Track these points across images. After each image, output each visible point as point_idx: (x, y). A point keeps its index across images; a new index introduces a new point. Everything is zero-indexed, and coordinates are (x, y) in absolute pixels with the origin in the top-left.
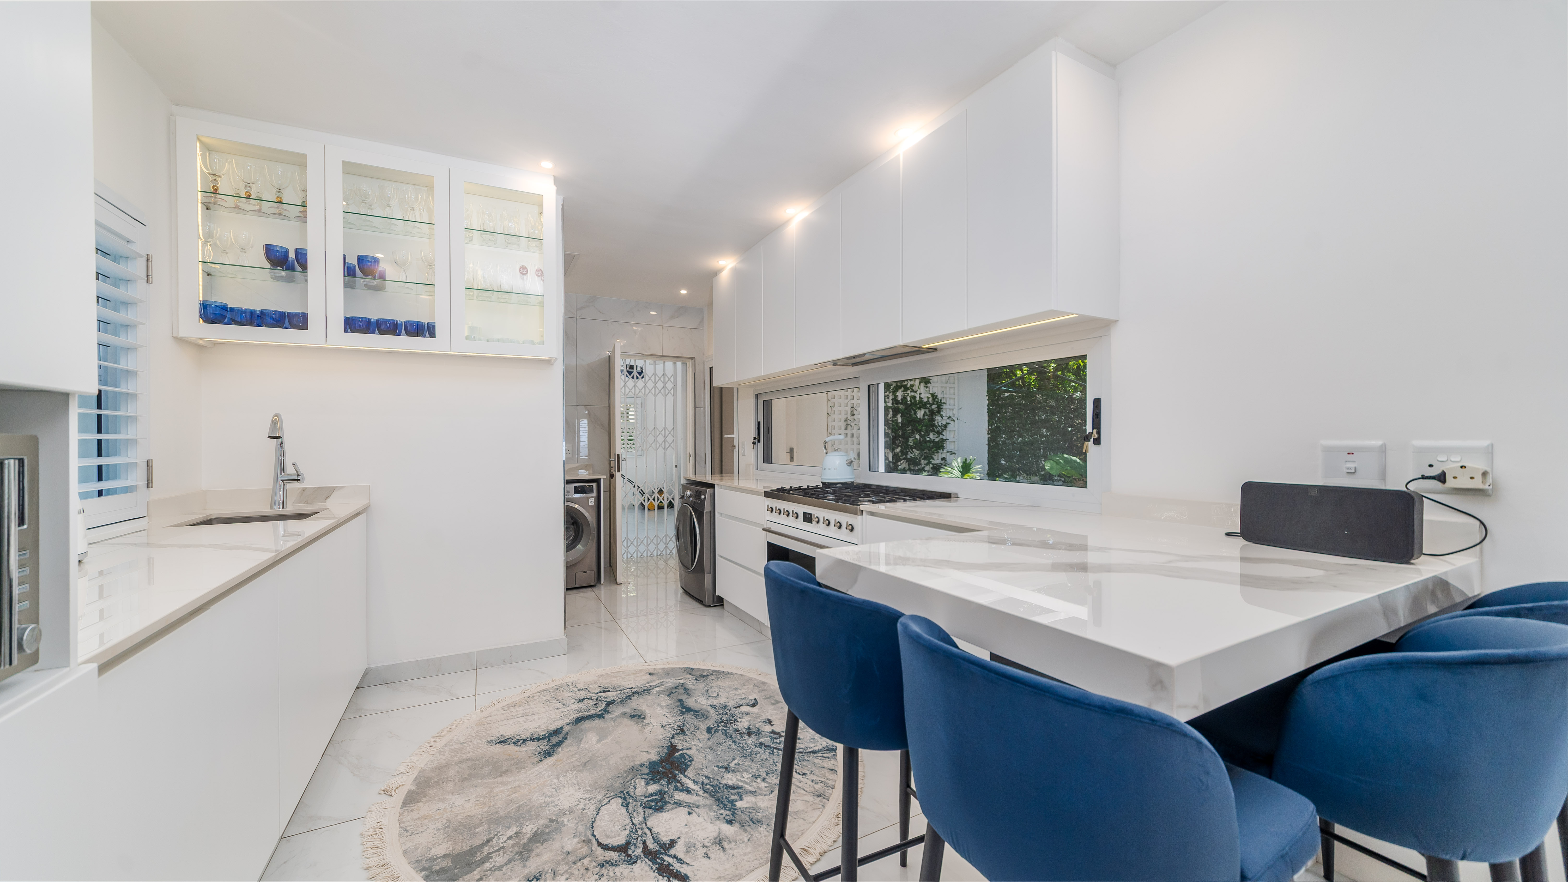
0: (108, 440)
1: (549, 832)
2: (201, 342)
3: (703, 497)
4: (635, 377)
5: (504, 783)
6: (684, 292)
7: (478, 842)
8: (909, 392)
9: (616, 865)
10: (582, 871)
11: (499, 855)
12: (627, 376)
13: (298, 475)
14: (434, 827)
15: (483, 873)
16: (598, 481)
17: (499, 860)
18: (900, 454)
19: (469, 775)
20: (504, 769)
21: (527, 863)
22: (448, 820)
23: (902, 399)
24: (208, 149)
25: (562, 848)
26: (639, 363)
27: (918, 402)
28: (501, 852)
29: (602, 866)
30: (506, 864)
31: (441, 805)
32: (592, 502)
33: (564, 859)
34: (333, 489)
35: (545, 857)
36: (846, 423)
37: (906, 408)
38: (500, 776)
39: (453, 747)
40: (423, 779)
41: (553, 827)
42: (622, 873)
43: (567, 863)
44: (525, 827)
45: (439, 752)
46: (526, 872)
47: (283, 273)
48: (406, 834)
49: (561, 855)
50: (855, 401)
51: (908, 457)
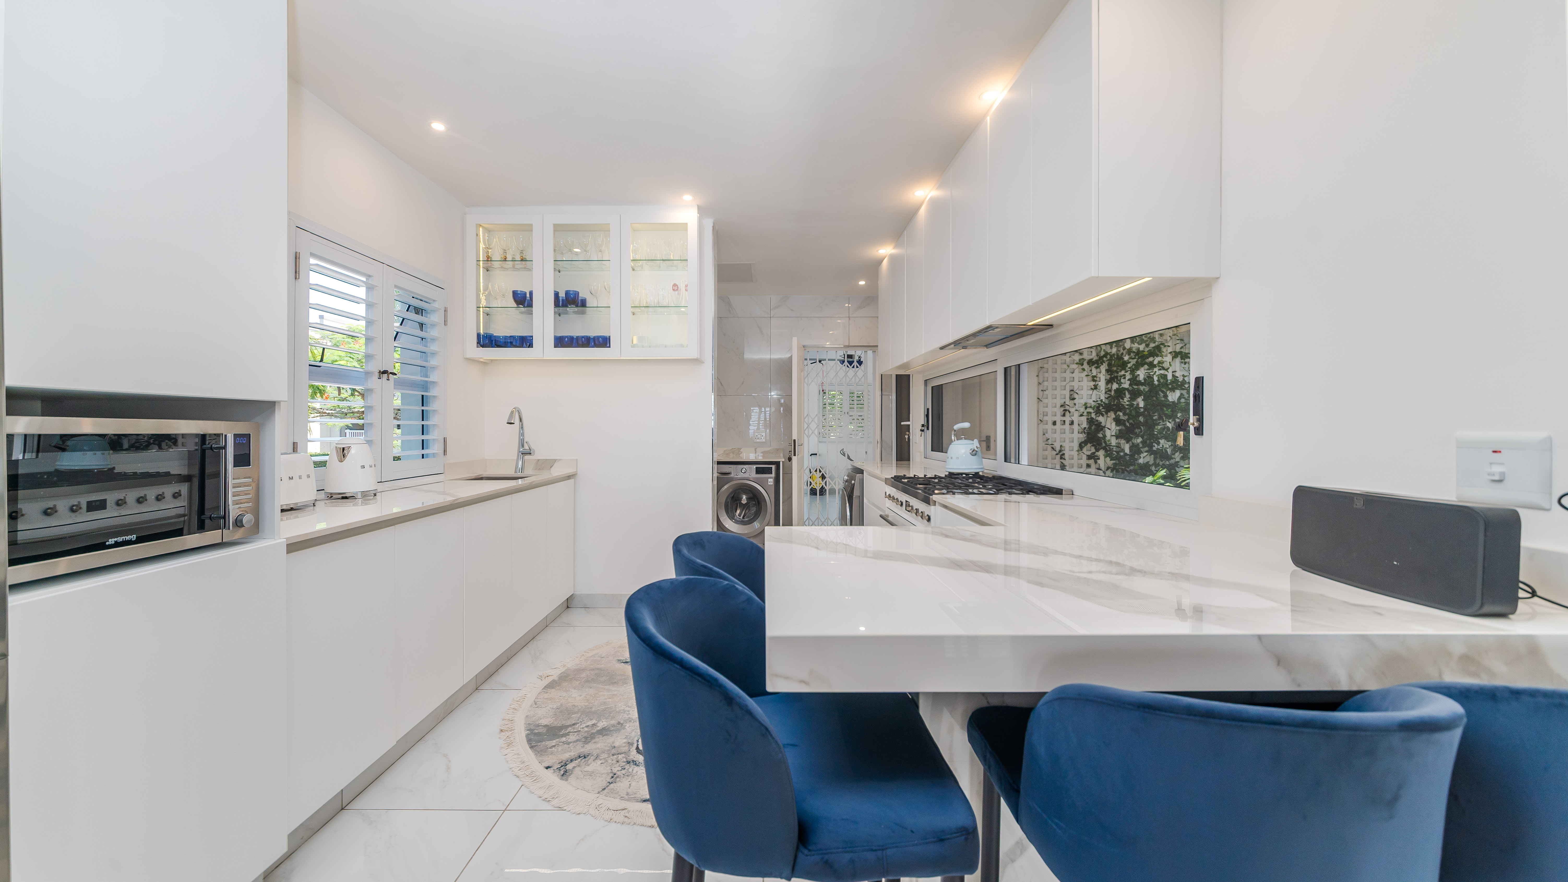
0: (427, 425)
1: (613, 730)
2: (481, 360)
3: (853, 482)
4: (855, 367)
5: (608, 690)
6: (862, 283)
7: (568, 723)
8: (1156, 369)
9: (638, 765)
10: (614, 762)
11: (574, 735)
12: (848, 366)
13: (531, 450)
14: (551, 706)
15: (558, 743)
16: (777, 464)
17: (572, 738)
18: (1141, 445)
19: (592, 679)
20: (615, 680)
21: (586, 745)
22: (562, 705)
23: (1145, 379)
24: (488, 231)
25: (613, 743)
26: (857, 353)
27: (1169, 381)
28: (576, 734)
29: (628, 762)
30: (574, 742)
31: (564, 694)
32: (771, 482)
33: (608, 750)
34: (555, 461)
35: (599, 745)
36: (1063, 409)
37: (1150, 391)
38: (610, 685)
39: (595, 658)
40: (565, 674)
41: (617, 727)
42: (637, 772)
43: (609, 754)
44: (601, 722)
45: (585, 660)
46: (582, 751)
47: (523, 309)
48: (535, 706)
49: (609, 747)
50: (1076, 384)
51: (1154, 449)
